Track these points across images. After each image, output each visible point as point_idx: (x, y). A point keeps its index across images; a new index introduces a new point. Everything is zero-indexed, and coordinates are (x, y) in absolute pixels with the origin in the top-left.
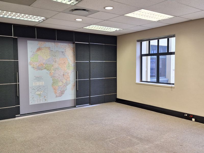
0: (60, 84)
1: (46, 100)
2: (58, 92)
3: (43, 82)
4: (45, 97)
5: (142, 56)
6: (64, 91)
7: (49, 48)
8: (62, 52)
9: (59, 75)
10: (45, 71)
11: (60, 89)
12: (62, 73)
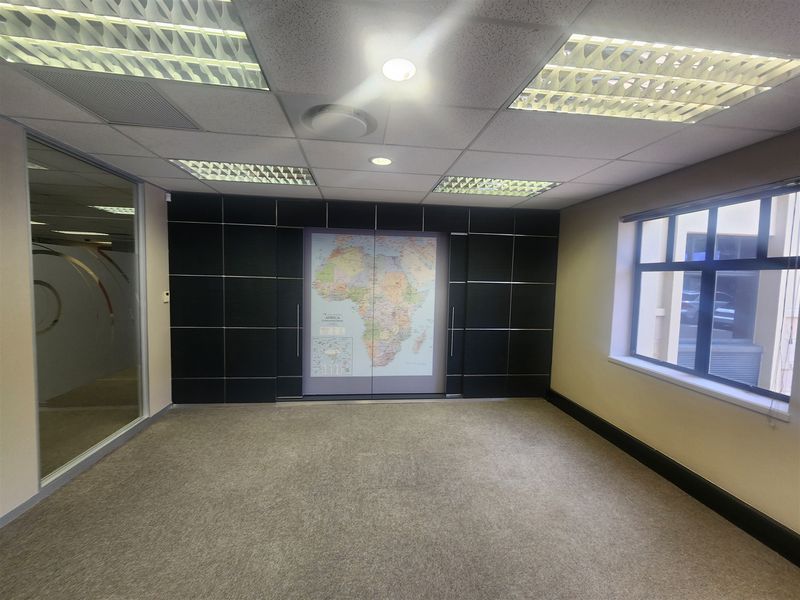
0: (384, 335)
1: (348, 370)
2: (379, 354)
3: (344, 330)
4: (345, 363)
5: (638, 268)
6: (394, 354)
7: (361, 248)
8: (394, 258)
9: (382, 314)
10: (349, 303)
11: (384, 348)
12: (391, 310)
